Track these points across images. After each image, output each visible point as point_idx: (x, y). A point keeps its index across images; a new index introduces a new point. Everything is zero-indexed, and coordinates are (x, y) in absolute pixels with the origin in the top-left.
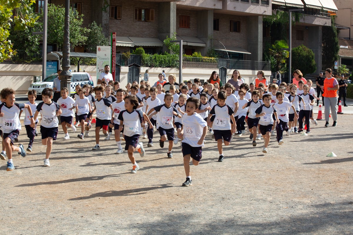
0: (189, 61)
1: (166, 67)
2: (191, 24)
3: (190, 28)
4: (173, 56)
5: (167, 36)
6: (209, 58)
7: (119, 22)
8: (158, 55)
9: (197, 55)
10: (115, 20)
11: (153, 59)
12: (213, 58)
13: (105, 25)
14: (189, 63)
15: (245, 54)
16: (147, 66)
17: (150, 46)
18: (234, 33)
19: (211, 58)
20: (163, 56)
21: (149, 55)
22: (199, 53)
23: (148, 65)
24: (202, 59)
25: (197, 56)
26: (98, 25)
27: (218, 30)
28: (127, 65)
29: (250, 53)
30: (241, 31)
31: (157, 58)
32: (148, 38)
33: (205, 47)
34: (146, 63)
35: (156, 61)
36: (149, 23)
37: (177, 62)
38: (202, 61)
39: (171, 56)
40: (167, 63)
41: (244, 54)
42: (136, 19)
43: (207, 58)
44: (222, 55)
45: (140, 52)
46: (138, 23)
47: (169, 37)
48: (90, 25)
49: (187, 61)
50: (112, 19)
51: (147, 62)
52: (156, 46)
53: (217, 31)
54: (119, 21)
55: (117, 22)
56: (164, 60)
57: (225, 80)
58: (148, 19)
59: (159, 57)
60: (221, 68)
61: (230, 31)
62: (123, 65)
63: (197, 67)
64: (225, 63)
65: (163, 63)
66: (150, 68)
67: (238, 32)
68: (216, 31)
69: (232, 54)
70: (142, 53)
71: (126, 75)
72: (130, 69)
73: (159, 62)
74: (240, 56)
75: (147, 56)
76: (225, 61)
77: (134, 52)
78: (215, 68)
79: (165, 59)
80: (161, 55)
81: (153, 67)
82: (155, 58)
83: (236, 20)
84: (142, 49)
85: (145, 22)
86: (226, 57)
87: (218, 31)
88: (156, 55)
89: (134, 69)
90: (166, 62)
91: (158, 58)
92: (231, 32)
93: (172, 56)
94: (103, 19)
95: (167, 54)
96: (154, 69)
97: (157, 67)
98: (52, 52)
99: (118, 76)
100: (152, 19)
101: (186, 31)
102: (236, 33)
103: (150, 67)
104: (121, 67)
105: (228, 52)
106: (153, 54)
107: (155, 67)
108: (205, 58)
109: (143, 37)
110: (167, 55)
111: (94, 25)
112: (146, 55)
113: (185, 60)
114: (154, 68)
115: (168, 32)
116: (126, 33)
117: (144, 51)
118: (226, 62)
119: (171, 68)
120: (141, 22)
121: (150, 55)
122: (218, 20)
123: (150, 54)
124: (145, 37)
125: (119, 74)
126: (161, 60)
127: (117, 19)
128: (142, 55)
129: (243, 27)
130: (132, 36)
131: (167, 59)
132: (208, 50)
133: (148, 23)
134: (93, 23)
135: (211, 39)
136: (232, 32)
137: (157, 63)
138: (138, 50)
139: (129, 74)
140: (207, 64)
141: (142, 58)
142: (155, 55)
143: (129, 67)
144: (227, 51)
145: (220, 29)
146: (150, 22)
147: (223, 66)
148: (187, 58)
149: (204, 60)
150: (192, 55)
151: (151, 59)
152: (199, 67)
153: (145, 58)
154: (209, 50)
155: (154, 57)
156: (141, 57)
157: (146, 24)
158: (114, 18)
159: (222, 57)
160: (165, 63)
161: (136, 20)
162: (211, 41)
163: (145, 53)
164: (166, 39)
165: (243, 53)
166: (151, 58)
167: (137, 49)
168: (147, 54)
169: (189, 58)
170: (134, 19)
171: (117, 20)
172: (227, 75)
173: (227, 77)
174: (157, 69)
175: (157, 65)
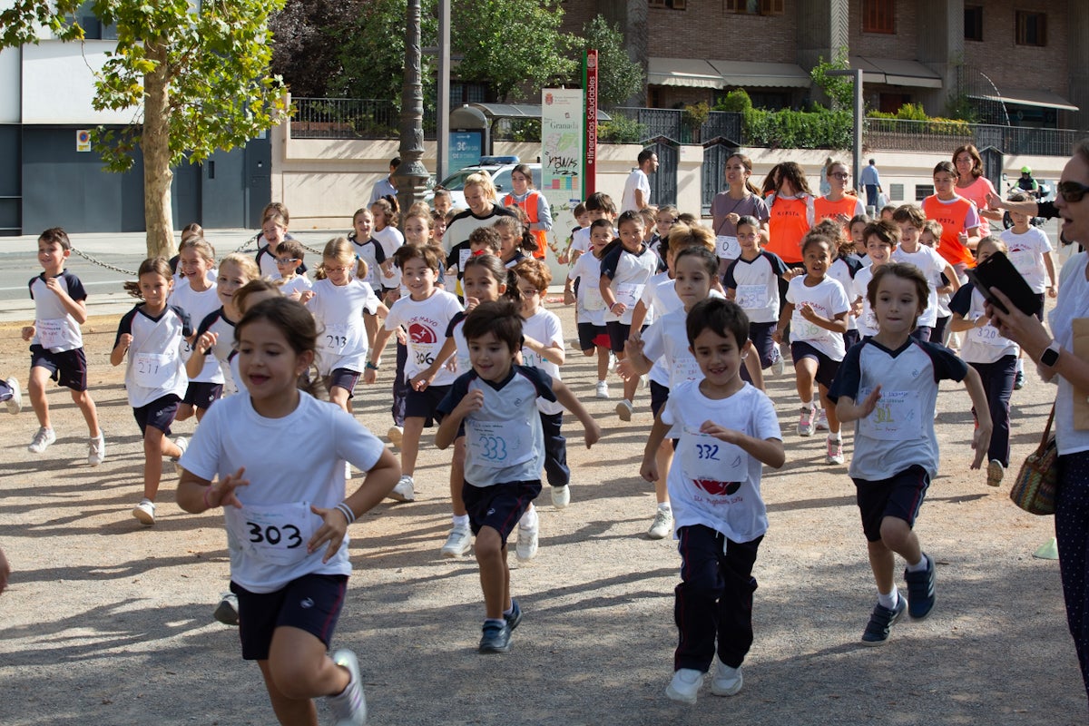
0: (887, 130)
1: (817, 148)
2: (898, 22)
3: (895, 34)
4: (839, 114)
5: (821, 58)
6: (947, 122)
7: (679, 15)
8: (794, 114)
9: (911, 111)
10: (668, 11)
11: (777, 123)
12: (959, 123)
13: (636, 25)
14: (887, 137)
15: (1063, 110)
16: (758, 143)
17: (770, 85)
18: (1027, 47)
19: (953, 122)
20: (809, 114)
21: (764, 112)
22: (917, 109)
23: (762, 141)
24: (925, 124)
25: (912, 115)
26: (610, 26)
27: (980, 39)
28: (699, 142)
29: (1077, 109)
30: (1050, 42)
31: (789, 121)
32: (766, 62)
33: (940, 89)
34: (755, 135)
35: (786, 131)
36: (771, 20)
37: (849, 133)
38: (928, 131)
39: (832, 117)
40: (821, 137)
41: (1060, 109)
42: (730, 6)
43: (943, 122)
44: (991, 114)
45: (737, 105)
46: (736, 19)
47: (828, 59)
48: (588, 27)
49: (881, 129)
50: (659, 8)
51: (758, 132)
52: (789, 87)
53: (977, 43)
54: (681, 12)
55: (674, 15)
56: (812, 126)
58: (767, 8)
59: (794, 120)
61: (1018, 43)
62: (686, 142)
63: (913, 149)
64: (997, 136)
65: (809, 135)
66: (769, 150)
67: (1042, 46)
68: (972, 42)
69: (1022, 111)
70: (742, 107)
71: (697, 172)
72: (707, 155)
73: (796, 134)
74: (1049, 117)
75: (757, 117)
76: (997, 130)
77: (723, 103)
79: (813, 123)
80: (802, 113)
81: (778, 147)
82: (784, 123)
83: (1034, 10)
84: (745, 95)
85: (757, 18)
86: (1001, 121)
87: (980, 43)
88: (787, 112)
89: (720, 153)
90: (817, 133)
91: (792, 122)
92: (1018, 46)
93: (836, 115)
94: (629, 10)
95: (822, 109)
96: (779, 154)
97: (791, 148)
98: (467, 105)
99: (673, 174)
100: (779, 8)
101: (883, 42)
102: (1036, 48)
103: (767, 146)
104: (682, 147)
105: (1006, 103)
106: (777, 110)
107: (785, 148)
108: (937, 121)
109: (751, 61)
110: (819, 112)
111: (598, 27)
112: (756, 111)
113: (876, 126)
114: (779, 150)
115: (826, 45)
116: (700, 50)
117: (749, 101)
118: (1000, 134)
119: (831, 151)
120: (745, 17)
121: (770, 113)
122: (980, 10)
123: (768, 109)
124: (759, 60)
125: (676, 169)
126: (800, 126)
127: (675, 7)
128: (744, 112)
129: (1054, 29)
130: (718, 58)
131: (819, 123)
132: (948, 98)
133: (765, 18)
134: (596, 18)
135: (958, 67)
136: (1023, 44)
137: (790, 136)
138: (733, 98)
139: (705, 167)
140: (941, 139)
141: (745, 122)
142: (783, 113)
143: (705, 146)
144: (1003, 100)
145: (985, 35)
146: (772, 16)
147: (990, 145)
148: (880, 122)
149: (932, 128)
150: (896, 113)
151: (770, 125)
152: (918, 149)
153: (752, 122)
154: (951, 98)
155: (780, 119)
156: (741, 119)
157: (762, 22)
158: (664, 5)
159: (990, 120)
160: (812, 136)
161: (730, 11)
162: (958, 71)
163: (754, 107)
164: (819, 65)
165: (1055, 109)
166: (771, 120)
167: (730, 95)
168: (760, 110)
169: (888, 122)
170: (726, 7)
171: (673, 12)
172: (1002, 173)
173: (1002, 177)
174: (789, 154)
175: (789, 143)
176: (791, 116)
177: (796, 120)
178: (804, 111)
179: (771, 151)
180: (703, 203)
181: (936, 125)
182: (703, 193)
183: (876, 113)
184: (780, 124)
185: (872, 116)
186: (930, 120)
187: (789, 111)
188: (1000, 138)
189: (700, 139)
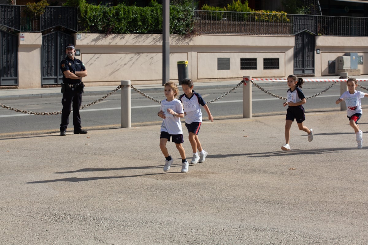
0: (214, 19)
6: (269, 13)
8: (127, 7)
9: (237, 6)
11: (111, 15)
12: (279, 13)
16: (93, 30)
19: (274, 13)
20: (142, 8)
21: (99, 6)
22: (243, 4)
23: (97, 28)
24: (249, 14)
25: (237, 8)
28: (39, 30)
31: (122, 12)
34: (91, 23)
35: (119, 21)
37: (179, 21)
38: (251, 19)
40: (152, 24)
43: (265, 13)
49: (210, 18)
51: (93, 21)
57: (311, 59)
59: (126, 12)
60: (301, 34)
62: (26, 30)
63: (238, 33)
64: (311, 22)
65: (140, 23)
66: (103, 35)
71: (36, 53)
72: (45, 39)
73: (129, 23)
75: (92, 10)
78: (286, 34)
79: (143, 14)
80: (135, 7)
81: (114, 33)
82: (117, 14)
89: (59, 38)
90: (148, 22)
96: (114, 37)
97: (124, 33)
99: (13, 55)
103: (101, 32)
104: (21, 33)
106: (113, 5)
107: (119, 33)
108: (259, 12)
110: (152, 6)
112: (91, 6)
113: (204, 16)
114: (114, 35)
118: (313, 21)
121: (105, 7)
123: (103, 4)
125: (17, 51)
126: (132, 16)
128: (79, 6)
137: (123, 24)
139: (45, 49)
140: (263, 26)
141: (80, 14)
143: (44, 33)
147: (305, 29)
148: (210, 13)
149: (256, 18)
151: (104, 16)
152: (242, 33)
153: (86, 12)
155: (114, 11)
156: (76, 12)
160: (144, 24)
163: (88, 2)
166: (105, 13)
168: (95, 5)
169: (216, 13)
172: (316, 49)
173: (315, 52)
174: (123, 38)
175: (122, 29)
176: (124, 9)
177: (129, 12)
178: (136, 6)
179: (105, 36)
180: (43, 74)
181: (258, 15)
182: (42, 68)
183: (206, 7)
184: (113, 14)
185: (204, 9)
186: (252, 12)
187: (123, 6)
188: (313, 24)
189: (39, 27)
